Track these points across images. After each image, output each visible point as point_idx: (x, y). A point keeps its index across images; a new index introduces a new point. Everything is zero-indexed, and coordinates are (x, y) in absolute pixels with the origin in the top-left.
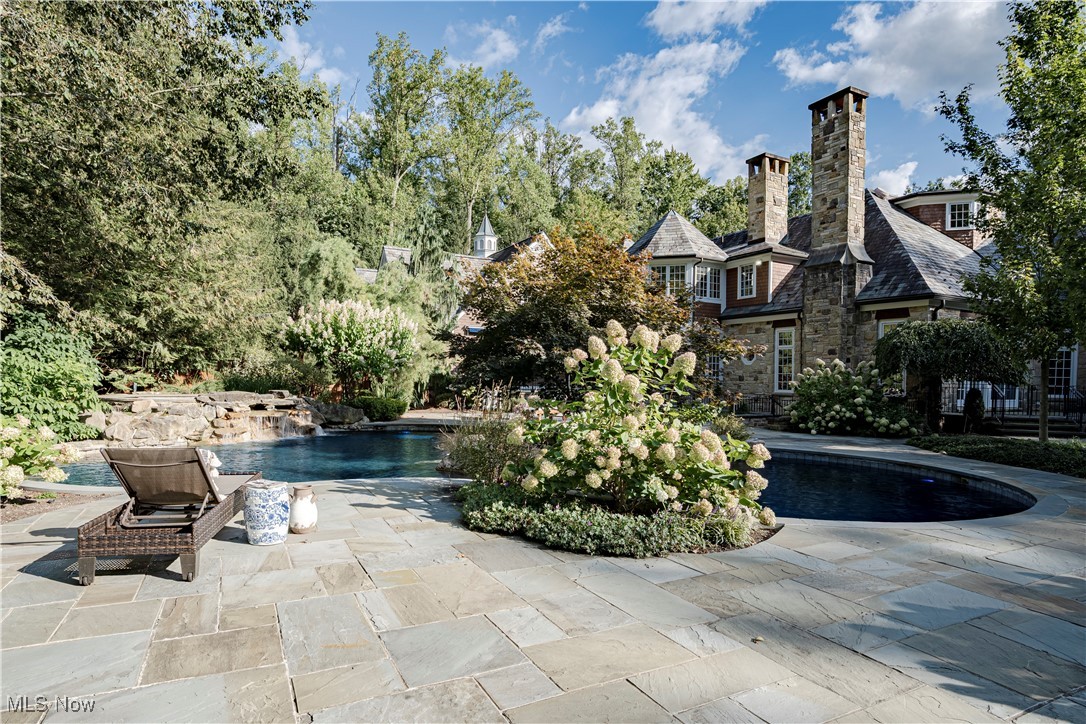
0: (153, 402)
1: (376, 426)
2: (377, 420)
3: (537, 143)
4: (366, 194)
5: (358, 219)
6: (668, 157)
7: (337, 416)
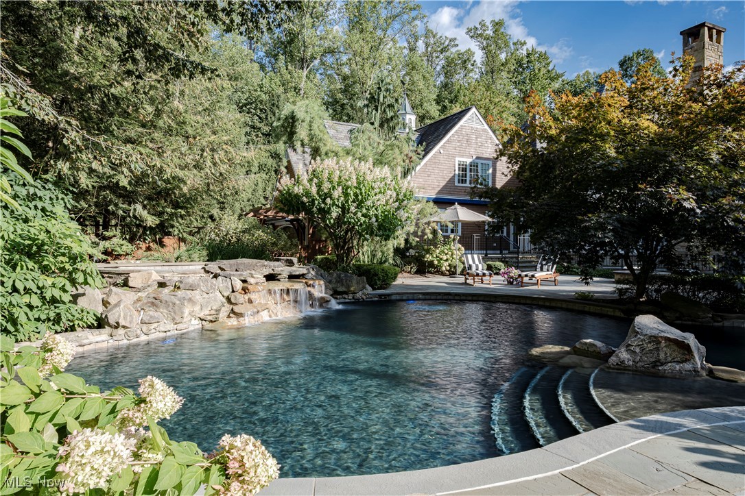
0: (154, 273)
1: (380, 296)
2: (378, 289)
3: (418, 44)
4: (278, 83)
5: (273, 105)
6: (528, 55)
7: (343, 285)
